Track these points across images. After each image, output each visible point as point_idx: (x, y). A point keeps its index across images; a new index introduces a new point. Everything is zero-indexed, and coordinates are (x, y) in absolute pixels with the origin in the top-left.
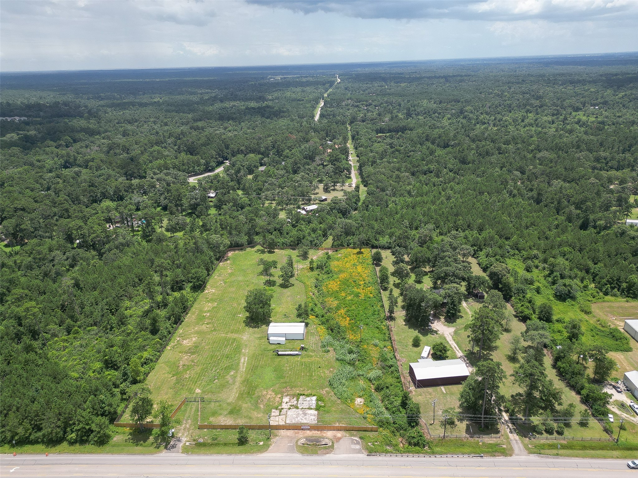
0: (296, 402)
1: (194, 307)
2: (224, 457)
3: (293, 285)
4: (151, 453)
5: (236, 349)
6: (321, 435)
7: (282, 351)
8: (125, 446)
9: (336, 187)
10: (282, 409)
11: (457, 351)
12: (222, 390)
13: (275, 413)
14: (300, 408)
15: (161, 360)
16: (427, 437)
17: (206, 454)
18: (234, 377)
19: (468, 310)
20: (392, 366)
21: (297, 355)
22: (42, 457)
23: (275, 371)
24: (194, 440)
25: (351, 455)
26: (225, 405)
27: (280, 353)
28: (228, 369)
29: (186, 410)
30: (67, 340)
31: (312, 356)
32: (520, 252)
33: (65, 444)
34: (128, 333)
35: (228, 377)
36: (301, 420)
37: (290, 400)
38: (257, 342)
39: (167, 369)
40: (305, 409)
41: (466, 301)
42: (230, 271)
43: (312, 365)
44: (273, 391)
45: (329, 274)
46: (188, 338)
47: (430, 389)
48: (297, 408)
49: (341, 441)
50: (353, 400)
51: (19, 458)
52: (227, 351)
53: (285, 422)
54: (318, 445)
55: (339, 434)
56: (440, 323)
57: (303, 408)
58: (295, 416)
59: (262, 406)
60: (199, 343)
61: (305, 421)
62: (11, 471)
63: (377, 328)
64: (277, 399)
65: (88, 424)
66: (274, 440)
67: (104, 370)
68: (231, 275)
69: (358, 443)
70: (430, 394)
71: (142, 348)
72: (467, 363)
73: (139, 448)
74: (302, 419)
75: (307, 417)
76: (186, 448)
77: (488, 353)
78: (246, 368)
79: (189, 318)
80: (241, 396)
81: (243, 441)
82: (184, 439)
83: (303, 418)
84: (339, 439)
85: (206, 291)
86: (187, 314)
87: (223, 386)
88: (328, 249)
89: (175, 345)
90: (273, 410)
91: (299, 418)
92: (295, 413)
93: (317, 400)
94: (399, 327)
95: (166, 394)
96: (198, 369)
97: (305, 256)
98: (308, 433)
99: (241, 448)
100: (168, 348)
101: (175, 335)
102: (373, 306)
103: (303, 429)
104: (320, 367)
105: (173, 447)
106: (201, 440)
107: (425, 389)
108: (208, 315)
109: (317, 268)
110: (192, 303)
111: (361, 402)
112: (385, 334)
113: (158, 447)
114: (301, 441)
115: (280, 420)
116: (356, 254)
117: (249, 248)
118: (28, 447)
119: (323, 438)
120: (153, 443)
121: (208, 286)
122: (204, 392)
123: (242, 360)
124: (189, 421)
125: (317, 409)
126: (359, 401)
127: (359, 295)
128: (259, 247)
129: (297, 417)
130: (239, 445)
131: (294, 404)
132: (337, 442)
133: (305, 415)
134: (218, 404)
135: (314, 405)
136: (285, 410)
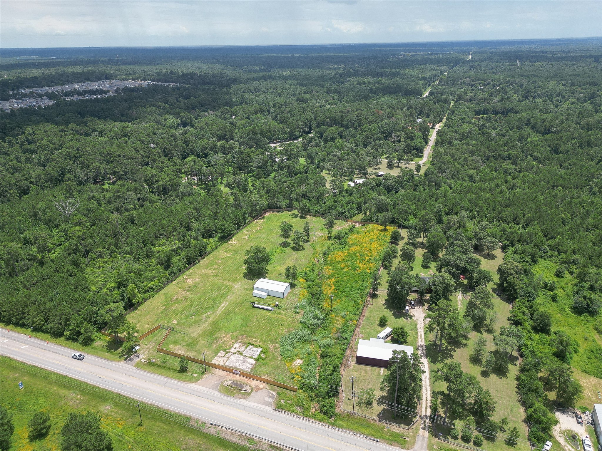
0: (243, 349)
1: (212, 254)
2: (162, 379)
3: (304, 249)
4: (113, 361)
5: (224, 294)
6: (246, 382)
7: (260, 304)
8: (100, 350)
9: (400, 165)
10: (229, 352)
11: (420, 340)
12: (193, 325)
13: (222, 353)
15: (162, 292)
16: (338, 409)
17: (150, 372)
18: (209, 317)
19: (460, 303)
20: (346, 339)
21: (269, 310)
22: (44, 344)
23: (243, 319)
24: (149, 359)
25: (260, 406)
26: (187, 338)
27: (255, 305)
28: (209, 309)
29: (157, 334)
30: (107, 262)
31: (281, 314)
32: (559, 255)
33: (63, 338)
34: (149, 265)
35: (204, 316)
36: (238, 365)
37: (240, 347)
38: (244, 292)
39: (163, 299)
40: (247, 357)
41: (463, 293)
42: (258, 228)
43: (277, 321)
44: (231, 336)
45: (343, 245)
46: (193, 278)
47: (368, 368)
48: (241, 354)
49: (260, 392)
50: (292, 360)
51: (32, 340)
52: (215, 295)
53: (224, 364)
54: (240, 390)
55: (261, 385)
56: (421, 310)
57: (245, 356)
58: (235, 360)
59: (214, 346)
60: (199, 283)
61: (241, 367)
62: (22, 347)
63: (355, 302)
64: (231, 343)
65: (78, 327)
66: (207, 375)
67: (116, 289)
68: (257, 232)
69: (272, 397)
70: (366, 372)
71: (152, 279)
72: (423, 353)
73: (109, 355)
74: (239, 365)
75: (245, 364)
76: (139, 364)
77: (453, 349)
78: (222, 312)
79: (204, 262)
80: (203, 335)
81: (183, 370)
82: (142, 356)
83: (241, 364)
84: (260, 389)
85: (230, 242)
86: (203, 258)
87: (195, 322)
88: (357, 222)
89: (180, 282)
90: (221, 352)
91: (238, 363)
92: (237, 358)
93: (262, 352)
94: (376, 305)
95: (151, 318)
96: (185, 304)
97: (330, 225)
98: (238, 377)
99: (179, 374)
100: (174, 283)
101: (185, 273)
102: (363, 281)
103: (234, 373)
104: (282, 325)
105: (131, 360)
106: (154, 361)
107: (364, 367)
108: (219, 262)
109: (335, 238)
110: (212, 250)
111: (299, 363)
112: (358, 308)
113: (120, 357)
114: (228, 382)
115: (222, 361)
116: (380, 230)
117: (287, 211)
118: (41, 334)
119: (247, 385)
120: (120, 353)
121: (233, 238)
122: (178, 324)
123: (223, 305)
124: (154, 343)
125: (257, 360)
126: (299, 362)
127: (357, 269)
128: (296, 212)
129: (236, 362)
130: (178, 372)
131: (241, 350)
132: (256, 391)
133: (244, 362)
134: (183, 336)
135: (257, 355)
136: (231, 353)
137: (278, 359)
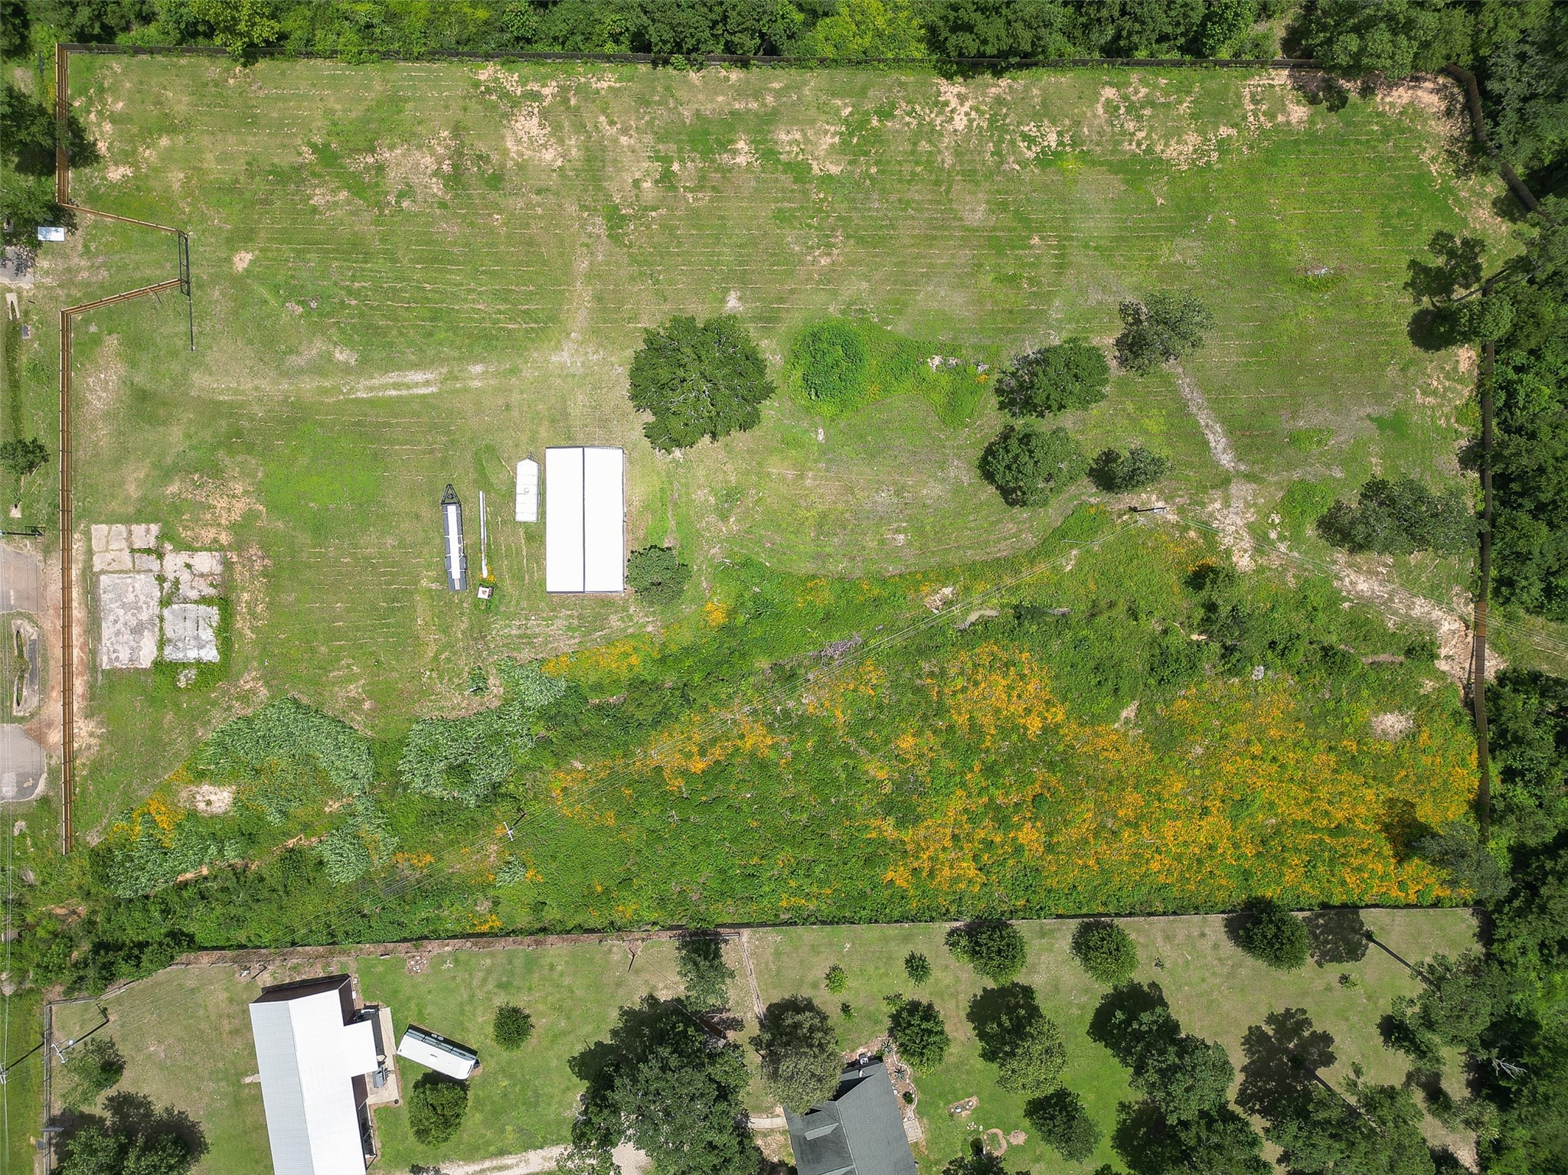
0: (195, 594)
6: (54, 682)
10: (160, 556)
13: (145, 534)
14: (166, 612)
18: (322, 367)
21: (447, 575)
24: (26, 313)
26: (175, 368)
27: (453, 509)
31: (443, 629)
35: (318, 347)
36: (111, 618)
37: (202, 575)
40: (161, 629)
44: (250, 516)
46: (557, 128)
48: (165, 602)
49: (29, 744)
50: (214, 777)
53: (103, 572)
54: (20, 678)
55: (55, 737)
57: (162, 619)
58: (132, 598)
59: (173, 488)
61: (108, 631)
64: (209, 534)
66: (30, 547)
69: (22, 791)
74: (116, 622)
75: (127, 636)
78: (373, 400)
80: (212, 409)
82: (26, 283)
83: (120, 625)
84: (39, 738)
85: (952, 90)
89: (505, 92)
90: (158, 527)
91: (121, 612)
92: (142, 598)
93: (200, 664)
100: (486, 71)
101: (575, 69)
106: (27, 333)
108: (741, 160)
111: (209, 803)
114: (28, 628)
115: (109, 557)
116: (1405, 814)
119: (44, 691)
121: (1005, 84)
122: (239, 282)
123: (418, 377)
124: (104, 273)
125: (159, 665)
129: (123, 606)
131: (184, 590)
132: (28, 733)
133: (134, 631)
134: (180, 343)
135: (181, 655)
136: (155, 565)
137: (195, 731)
